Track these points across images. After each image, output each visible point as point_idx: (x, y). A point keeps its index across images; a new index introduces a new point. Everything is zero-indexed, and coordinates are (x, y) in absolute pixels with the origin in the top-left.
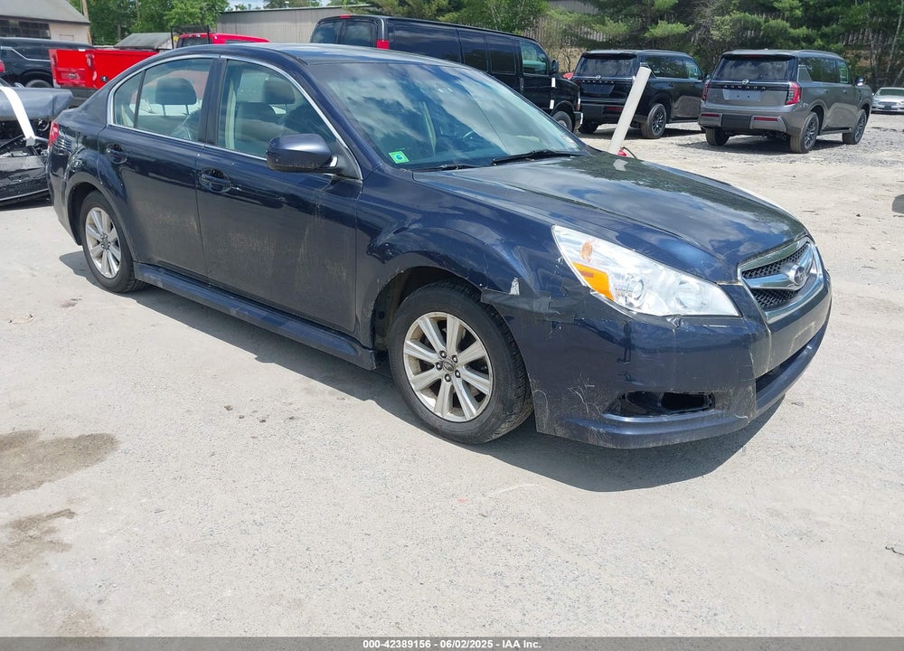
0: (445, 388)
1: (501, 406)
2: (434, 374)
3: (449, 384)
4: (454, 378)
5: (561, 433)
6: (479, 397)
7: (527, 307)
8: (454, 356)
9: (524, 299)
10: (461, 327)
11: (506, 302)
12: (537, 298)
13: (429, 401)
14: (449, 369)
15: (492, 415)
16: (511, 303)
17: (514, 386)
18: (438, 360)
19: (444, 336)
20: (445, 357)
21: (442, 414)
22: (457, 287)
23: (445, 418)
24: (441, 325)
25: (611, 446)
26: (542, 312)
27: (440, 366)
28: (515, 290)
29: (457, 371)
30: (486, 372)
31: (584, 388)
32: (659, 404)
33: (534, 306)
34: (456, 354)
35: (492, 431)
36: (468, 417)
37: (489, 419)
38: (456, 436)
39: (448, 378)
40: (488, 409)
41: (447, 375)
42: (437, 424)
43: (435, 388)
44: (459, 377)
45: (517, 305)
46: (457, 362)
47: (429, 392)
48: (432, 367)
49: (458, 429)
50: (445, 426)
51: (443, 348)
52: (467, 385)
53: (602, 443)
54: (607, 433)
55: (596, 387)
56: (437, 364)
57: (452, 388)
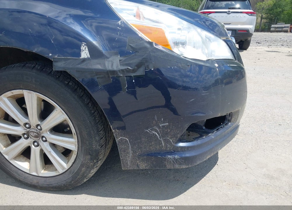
0: (35, 152)
1: (88, 157)
2: (22, 144)
3: (38, 149)
4: (41, 143)
5: (143, 166)
6: (66, 153)
7: (99, 67)
8: (38, 125)
9: (95, 61)
10: (39, 99)
11: (79, 66)
12: (108, 58)
13: (24, 165)
14: (36, 137)
15: (82, 165)
16: (83, 66)
17: (97, 138)
18: (24, 132)
19: (25, 111)
20: (29, 128)
21: (37, 172)
22: (27, 65)
23: (40, 175)
24: (20, 102)
25: (184, 167)
26: (115, 68)
27: (27, 135)
28: (85, 54)
29: (43, 137)
30: (70, 132)
31: (159, 127)
32: (204, 128)
33: (107, 65)
34: (39, 123)
35: (84, 176)
36: (61, 171)
37: (80, 170)
38: (52, 188)
39: (36, 144)
40: (77, 161)
41: (34, 142)
42: (35, 182)
43: (26, 153)
44: (46, 141)
45: (90, 67)
46: (41, 129)
47: (22, 158)
48: (20, 137)
49: (54, 183)
50: (41, 182)
51: (26, 121)
52: (54, 146)
53: (177, 166)
54: (182, 158)
55: (169, 125)
56: (24, 134)
57: (42, 151)
